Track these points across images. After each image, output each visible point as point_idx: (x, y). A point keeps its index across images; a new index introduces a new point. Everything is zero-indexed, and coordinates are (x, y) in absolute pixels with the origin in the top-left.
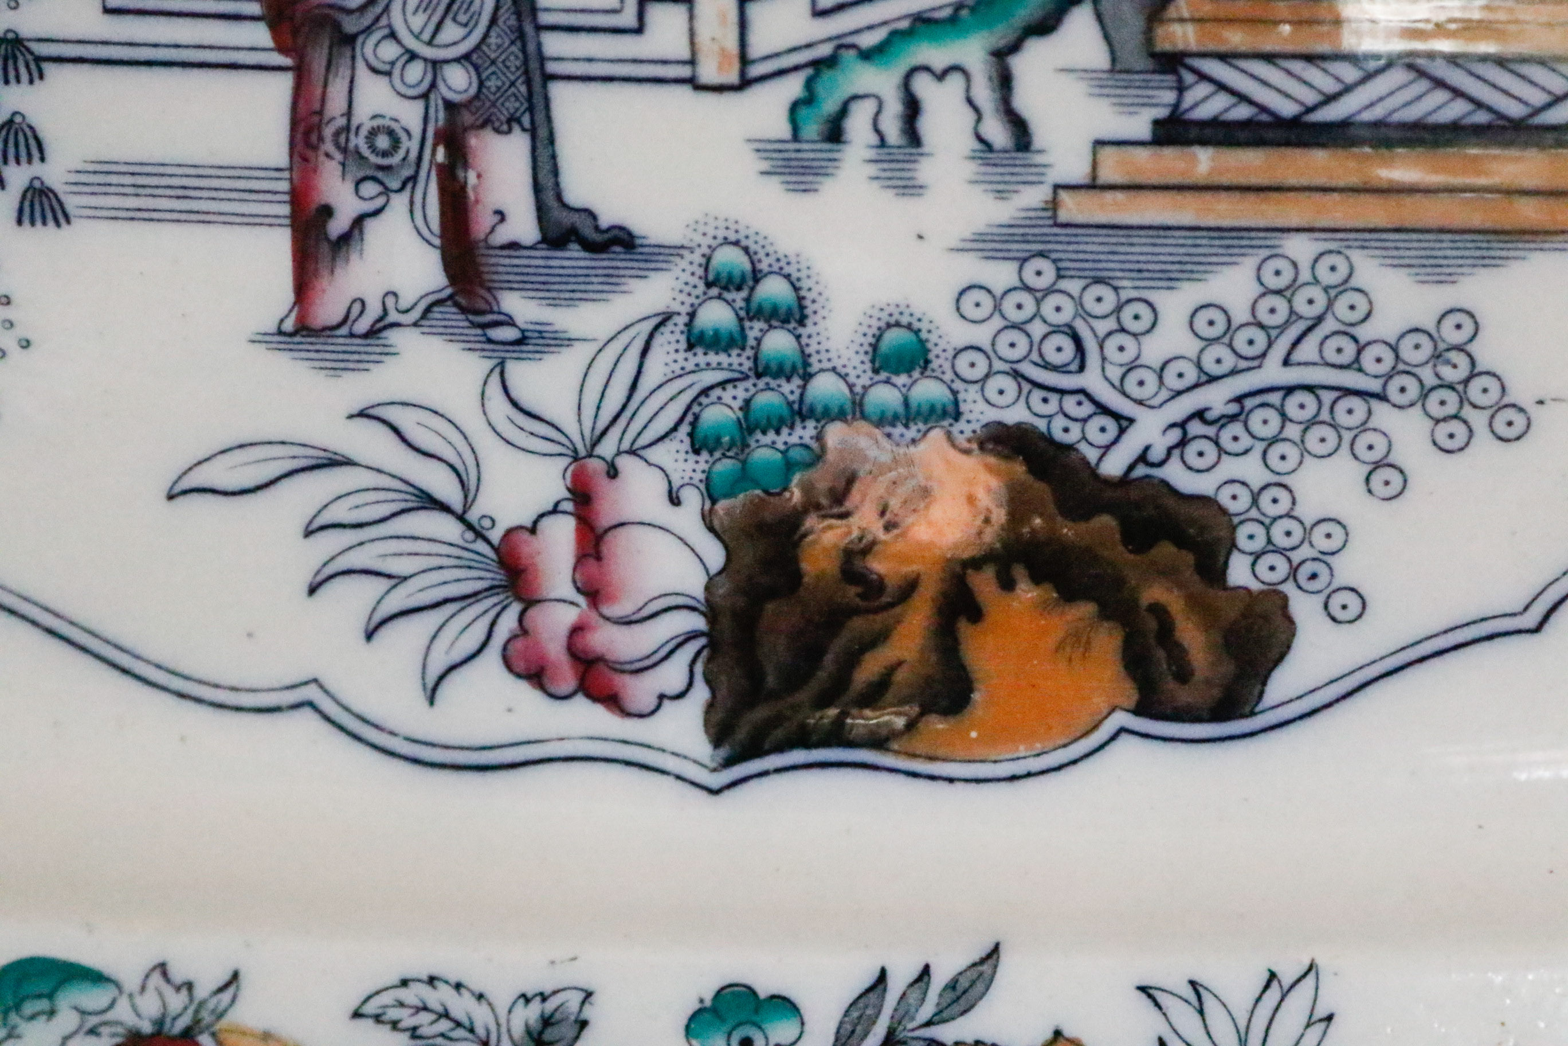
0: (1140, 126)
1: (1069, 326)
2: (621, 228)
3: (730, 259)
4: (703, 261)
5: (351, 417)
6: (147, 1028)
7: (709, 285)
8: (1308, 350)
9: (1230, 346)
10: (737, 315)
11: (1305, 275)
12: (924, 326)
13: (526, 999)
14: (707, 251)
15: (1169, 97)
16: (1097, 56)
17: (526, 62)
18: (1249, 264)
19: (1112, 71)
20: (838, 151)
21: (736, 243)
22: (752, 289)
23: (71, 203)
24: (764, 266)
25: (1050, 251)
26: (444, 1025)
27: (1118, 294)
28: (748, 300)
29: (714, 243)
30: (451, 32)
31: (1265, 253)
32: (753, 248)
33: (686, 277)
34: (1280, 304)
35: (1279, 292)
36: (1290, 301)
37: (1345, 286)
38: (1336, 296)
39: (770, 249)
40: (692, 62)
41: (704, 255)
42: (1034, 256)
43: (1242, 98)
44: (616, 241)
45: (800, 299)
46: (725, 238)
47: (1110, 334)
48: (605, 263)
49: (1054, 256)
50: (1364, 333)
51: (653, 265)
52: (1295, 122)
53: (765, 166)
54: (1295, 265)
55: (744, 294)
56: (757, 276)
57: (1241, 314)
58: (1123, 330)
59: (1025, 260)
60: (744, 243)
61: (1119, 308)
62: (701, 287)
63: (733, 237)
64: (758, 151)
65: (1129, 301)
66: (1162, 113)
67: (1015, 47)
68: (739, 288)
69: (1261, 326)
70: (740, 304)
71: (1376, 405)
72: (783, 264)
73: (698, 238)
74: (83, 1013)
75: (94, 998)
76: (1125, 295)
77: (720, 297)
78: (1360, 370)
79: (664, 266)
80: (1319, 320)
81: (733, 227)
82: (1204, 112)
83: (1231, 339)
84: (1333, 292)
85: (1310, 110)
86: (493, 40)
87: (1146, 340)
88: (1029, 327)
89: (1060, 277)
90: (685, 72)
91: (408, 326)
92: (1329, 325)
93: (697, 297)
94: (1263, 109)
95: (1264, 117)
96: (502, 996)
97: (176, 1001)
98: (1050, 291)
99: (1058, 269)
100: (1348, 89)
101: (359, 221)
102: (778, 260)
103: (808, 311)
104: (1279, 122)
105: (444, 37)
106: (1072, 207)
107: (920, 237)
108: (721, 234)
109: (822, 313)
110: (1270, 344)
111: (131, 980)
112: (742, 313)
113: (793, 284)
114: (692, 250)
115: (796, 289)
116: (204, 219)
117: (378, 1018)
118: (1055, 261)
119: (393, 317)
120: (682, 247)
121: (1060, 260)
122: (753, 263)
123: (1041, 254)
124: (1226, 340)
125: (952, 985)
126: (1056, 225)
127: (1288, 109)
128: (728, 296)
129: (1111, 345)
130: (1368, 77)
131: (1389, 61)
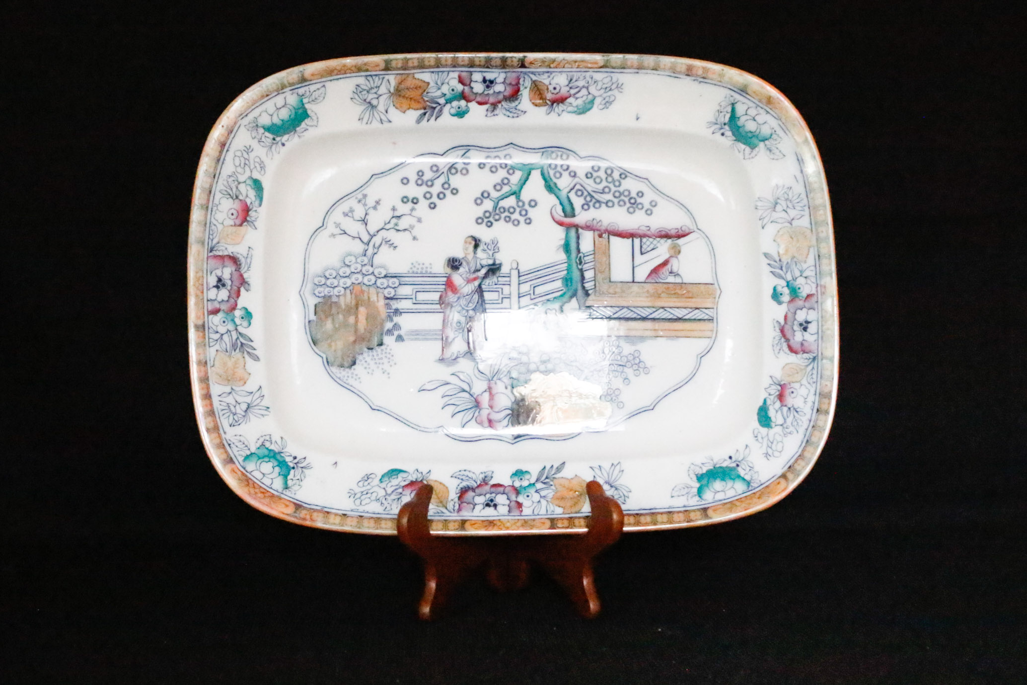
5: (451, 375)
6: (414, 480)
12: (550, 354)
13: (482, 473)
15: (589, 313)
16: (577, 306)
17: (483, 310)
18: (602, 342)
19: (579, 309)
23: (405, 337)
26: (467, 478)
30: (471, 305)
34: (607, 349)
40: (510, 308)
43: (600, 314)
52: (609, 318)
66: (588, 317)
67: (563, 305)
69: (604, 353)
71: (625, 367)
74: (403, 478)
75: (404, 475)
78: (621, 361)
80: (614, 352)
85: (614, 315)
86: (478, 306)
91: (460, 358)
94: (604, 315)
96: (478, 473)
97: (420, 475)
100: (617, 312)
101: (454, 339)
104: (606, 318)
105: (469, 305)
111: (411, 472)
116: (427, 339)
117: (456, 477)
119: (459, 356)
125: (557, 468)
127: (608, 315)
130: (621, 310)
131: (623, 307)
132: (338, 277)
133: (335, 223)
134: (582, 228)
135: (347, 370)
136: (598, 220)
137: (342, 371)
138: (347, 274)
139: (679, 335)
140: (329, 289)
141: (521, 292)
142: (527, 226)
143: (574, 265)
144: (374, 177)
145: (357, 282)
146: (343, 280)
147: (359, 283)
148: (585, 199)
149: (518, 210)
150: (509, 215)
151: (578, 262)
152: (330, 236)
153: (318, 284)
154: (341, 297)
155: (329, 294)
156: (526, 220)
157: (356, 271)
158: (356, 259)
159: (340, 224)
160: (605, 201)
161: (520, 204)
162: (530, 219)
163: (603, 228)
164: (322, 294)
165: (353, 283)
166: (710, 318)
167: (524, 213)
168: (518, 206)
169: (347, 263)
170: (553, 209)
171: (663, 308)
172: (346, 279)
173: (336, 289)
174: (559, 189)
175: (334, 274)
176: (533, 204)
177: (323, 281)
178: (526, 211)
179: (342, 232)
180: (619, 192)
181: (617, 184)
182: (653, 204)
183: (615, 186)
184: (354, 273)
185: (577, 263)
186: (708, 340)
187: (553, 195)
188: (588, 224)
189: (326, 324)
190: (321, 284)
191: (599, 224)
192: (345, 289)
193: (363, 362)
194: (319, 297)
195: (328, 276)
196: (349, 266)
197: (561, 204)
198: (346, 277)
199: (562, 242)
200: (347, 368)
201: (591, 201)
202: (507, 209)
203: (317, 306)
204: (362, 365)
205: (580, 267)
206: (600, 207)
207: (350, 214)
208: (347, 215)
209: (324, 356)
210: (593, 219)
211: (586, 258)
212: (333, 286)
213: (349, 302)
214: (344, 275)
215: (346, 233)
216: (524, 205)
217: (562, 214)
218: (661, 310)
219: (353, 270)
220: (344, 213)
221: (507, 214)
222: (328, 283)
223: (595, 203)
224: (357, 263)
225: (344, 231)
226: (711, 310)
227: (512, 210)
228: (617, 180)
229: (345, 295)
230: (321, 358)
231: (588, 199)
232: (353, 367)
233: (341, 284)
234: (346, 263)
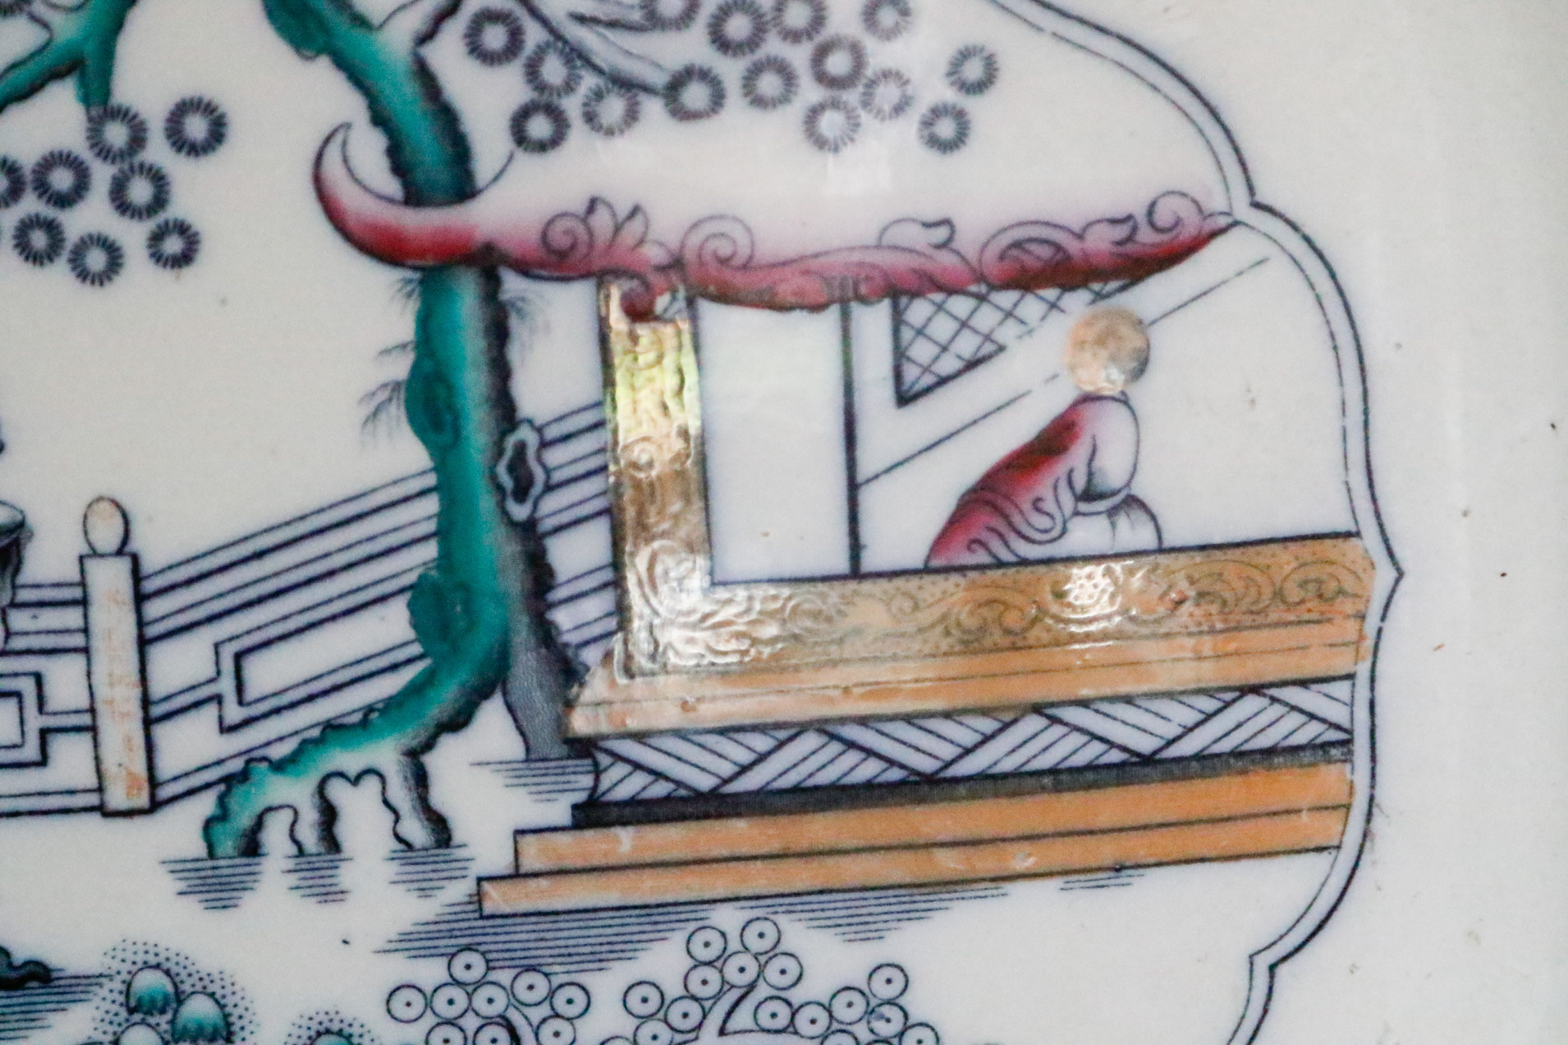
0: (559, 812)
1: (502, 1017)
2: (38, 963)
3: (150, 982)
4: (123, 988)
7: (131, 1011)
8: (742, 1018)
9: (666, 1021)
10: (162, 1038)
11: (734, 945)
12: (356, 1030)
14: (128, 977)
15: (587, 781)
16: (511, 747)
18: (678, 938)
19: (527, 760)
20: (257, 864)
21: (158, 966)
22: (176, 1012)
24: (187, 987)
25: (479, 944)
27: (550, 981)
28: (172, 1022)
29: (134, 969)
31: (692, 926)
32: (175, 969)
33: (107, 1005)
34: (711, 975)
35: (709, 963)
36: (721, 971)
37: (773, 952)
38: (767, 962)
39: (192, 969)
40: (100, 789)
41: (124, 982)
42: (461, 951)
43: (658, 775)
44: (32, 976)
45: (226, 1016)
46: (145, 963)
47: (544, 1021)
48: (21, 1000)
49: (483, 948)
50: (797, 996)
51: (69, 997)
52: (714, 794)
53: (182, 886)
54: (723, 935)
55: (169, 1016)
56: (180, 998)
57: (673, 989)
58: (557, 1016)
59: (454, 955)
60: (166, 965)
61: (552, 994)
62: (124, 1013)
63: (153, 960)
64: (172, 872)
65: (561, 986)
66: (581, 797)
67: (429, 745)
68: (163, 1012)
69: (694, 998)
70: (164, 1027)
72: (206, 982)
73: (116, 965)
76: (556, 980)
77: (143, 1022)
78: (796, 1033)
79: (83, 996)
80: (751, 987)
81: (152, 950)
82: (623, 792)
83: (666, 1015)
84: (764, 959)
85: (727, 782)
87: (578, 1023)
88: (462, 1022)
89: (489, 969)
90: (93, 799)
92: (762, 991)
93: (120, 1025)
94: (679, 784)
95: (682, 792)
98: (479, 984)
99: (488, 961)
100: (762, 758)
102: (201, 979)
103: (235, 1028)
104: (698, 796)
106: (497, 899)
107: (345, 942)
108: (140, 958)
109: (249, 1028)
110: (705, 1016)
112: (168, 1037)
113: (217, 1002)
114: (110, 977)
115: (222, 1007)
118: (483, 954)
120: (101, 975)
121: (490, 951)
122: (175, 985)
123: (468, 948)
124: (661, 1015)
126: (482, 917)
127: (705, 783)
128: (152, 1020)
129: (547, 1031)
130: (781, 745)
131: (801, 728)
134: (525, 268)
136: (623, 209)
139: (1142, 854)
141: (159, 688)
142: (167, 275)
143: (486, 503)
148: (532, 71)
149: (102, 174)
150: (47, 211)
151: (507, 481)
156: (157, 238)
160: (659, 79)
161: (116, 134)
162: (182, 229)
163: (654, 254)
166: (1334, 735)
167: (140, 191)
168: (105, 153)
170: (333, 156)
171: (1037, 709)
174: (360, 21)
176: (196, 127)
178: (159, 179)
182: (973, 71)
185: (499, 488)
186: (1322, 860)
187: (323, 66)
188: (559, 239)
191: (635, 228)
197: (379, 119)
199: (400, 368)
201: (569, 87)
202: (28, 175)
205: (520, 512)
206: (632, 115)
210: (592, 205)
211: (555, 456)
216: (138, 140)
217: (392, 187)
218: (1033, 723)
221: (30, 204)
223: (599, 95)
226: (1340, 689)
227: (62, 179)
231: (553, 70)
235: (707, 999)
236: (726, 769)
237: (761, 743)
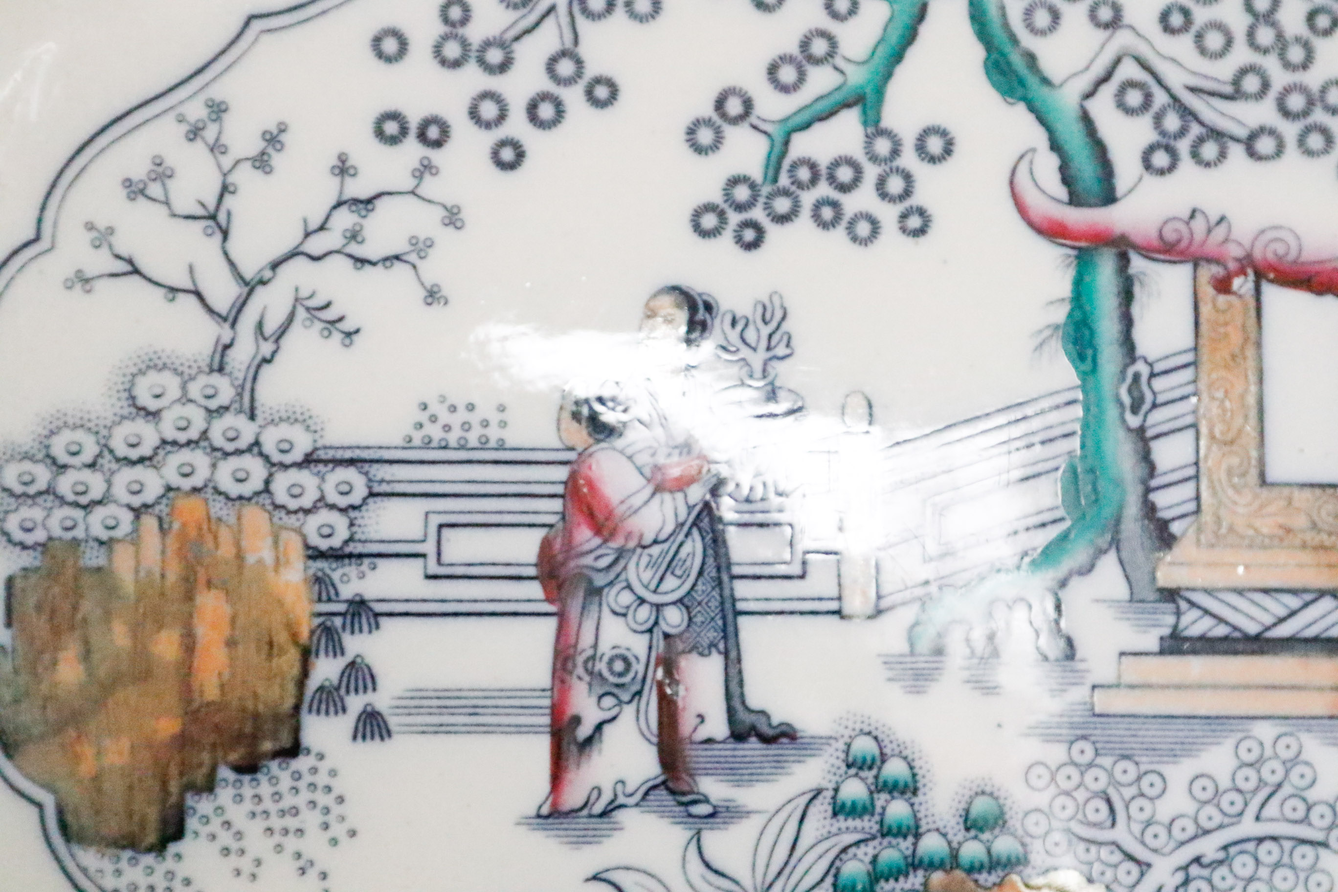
0: (1150, 641)
1: (1104, 792)
2: (788, 725)
3: (864, 746)
4: (844, 747)
5: (588, 880)
7: (849, 766)
8: (1272, 809)
9: (1218, 806)
10: (869, 789)
11: (1268, 752)
12: (1002, 794)
14: (849, 740)
15: (1171, 620)
16: (1121, 590)
17: (722, 603)
18: (1229, 744)
19: (1131, 601)
20: (941, 662)
21: (869, 733)
22: (880, 769)
23: (393, 722)
24: (887, 751)
25: (1090, 735)
27: (1138, 768)
28: (876, 777)
29: (853, 734)
30: (671, 582)
31: (1240, 735)
32: (881, 737)
33: (833, 760)
34: (1251, 773)
35: (1251, 765)
36: (1259, 772)
37: (1295, 760)
38: (1292, 768)
39: (892, 738)
40: (839, 598)
41: (846, 744)
42: (1077, 740)
43: (1221, 620)
44: (784, 734)
45: (914, 775)
46: (861, 730)
47: (1133, 798)
48: (776, 752)
49: (1093, 738)
50: (1312, 795)
51: (809, 752)
52: (1257, 638)
53: (890, 674)
54: (1261, 744)
55: (874, 772)
56: (884, 758)
57: (1225, 782)
58: (1142, 795)
59: (1072, 743)
60: (875, 733)
61: (1139, 779)
62: (844, 768)
63: (867, 729)
64: (885, 663)
65: (1146, 773)
66: (1166, 631)
67: (1065, 584)
68: (870, 768)
69: (1239, 791)
70: (871, 780)
71: (1322, 851)
72: (902, 748)
73: (842, 730)
76: (1143, 768)
77: (856, 775)
78: (1310, 824)
79: (817, 752)
80: (1279, 786)
81: (867, 721)
82: (1195, 631)
83: (1219, 802)
84: (1290, 764)
85: (1268, 629)
86: (700, 587)
87: (1158, 802)
88: (1075, 794)
89: (1097, 753)
90: (833, 606)
91: (632, 806)
92: (1286, 790)
93: (841, 776)
94: (1235, 628)
95: (1237, 634)
98: (1090, 765)
99: (1096, 750)
100: (1293, 614)
101: (599, 727)
102: (899, 746)
103: (920, 785)
104: (1247, 638)
105: (664, 587)
106: (1104, 702)
107: (999, 726)
108: (858, 726)
109: (929, 785)
110: (1246, 804)
112: (873, 788)
113: (909, 764)
114: (836, 739)
115: (911, 768)
116: (487, 730)
118: (1094, 743)
119: (621, 800)
120: (830, 738)
121: (1097, 742)
122: (881, 748)
123: (1084, 738)
124: (1215, 801)
126: (1094, 715)
127: (1252, 629)
128: (863, 774)
129: (1134, 807)
130: (1306, 605)
131: (1322, 593)
132: (106, 462)
133: (90, 227)
134: (1148, 252)
135: (148, 859)
136: (1214, 218)
137: (124, 864)
138: (145, 450)
140: (67, 511)
142: (910, 241)
143: (1111, 412)
144: (257, 26)
145: (187, 484)
146: (126, 476)
147: (196, 490)
148: (1158, 119)
149: (871, 172)
150: (834, 195)
151: (1127, 400)
152: (69, 286)
153: (18, 489)
154: (119, 548)
155: (69, 535)
156: (904, 216)
157: (182, 437)
158: (184, 387)
159: (111, 231)
160: (1242, 133)
161: (883, 146)
162: (921, 212)
163: (1234, 251)
164: (39, 536)
165: (169, 489)
167: (895, 185)
168: (874, 158)
169: (145, 399)
170: (1023, 168)
172: (139, 472)
173: (99, 514)
174: (1046, 81)
175: (90, 451)
176: (935, 145)
177: (43, 475)
178: (908, 177)
179: (124, 267)
180: (1302, 89)
181: (1296, 54)
183: (1287, 65)
184: (174, 443)
185: (1121, 405)
187: (1021, 107)
188: (1170, 235)
189: (54, 663)
190: (32, 490)
191: (1219, 233)
192: (138, 512)
193: (215, 825)
194: (24, 547)
195: (63, 458)
196: (153, 415)
197: (1055, 146)
198: (141, 460)
199: (1060, 314)
200: (149, 850)
201: (1182, 132)
202: (824, 171)
203: (19, 584)
204: (213, 837)
205: (1134, 421)
206: (1222, 155)
207: (155, 190)
208: (142, 192)
209: (48, 801)
210: (1193, 214)
211: (1159, 384)
212: (84, 500)
213: (157, 571)
214: (134, 454)
215: (136, 271)
216: (895, 152)
217: (1062, 193)
219: (170, 434)
220: (128, 183)
221: (824, 190)
222: (65, 485)
223: (1200, 140)
224: (185, 399)
225: (130, 262)
227: (845, 174)
228: (1298, 40)
229: (135, 538)
230: (34, 811)
231: (1172, 122)
232: (173, 848)
233: (120, 491)
234: (141, 402)
235: (1248, 792)
236: (1268, 620)
237: (1294, 602)
